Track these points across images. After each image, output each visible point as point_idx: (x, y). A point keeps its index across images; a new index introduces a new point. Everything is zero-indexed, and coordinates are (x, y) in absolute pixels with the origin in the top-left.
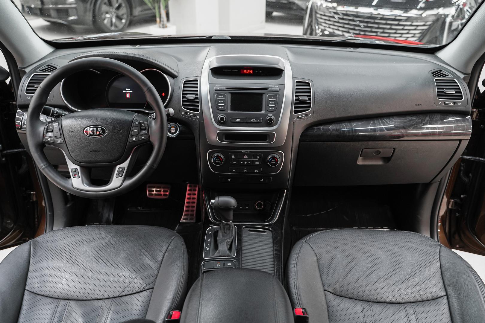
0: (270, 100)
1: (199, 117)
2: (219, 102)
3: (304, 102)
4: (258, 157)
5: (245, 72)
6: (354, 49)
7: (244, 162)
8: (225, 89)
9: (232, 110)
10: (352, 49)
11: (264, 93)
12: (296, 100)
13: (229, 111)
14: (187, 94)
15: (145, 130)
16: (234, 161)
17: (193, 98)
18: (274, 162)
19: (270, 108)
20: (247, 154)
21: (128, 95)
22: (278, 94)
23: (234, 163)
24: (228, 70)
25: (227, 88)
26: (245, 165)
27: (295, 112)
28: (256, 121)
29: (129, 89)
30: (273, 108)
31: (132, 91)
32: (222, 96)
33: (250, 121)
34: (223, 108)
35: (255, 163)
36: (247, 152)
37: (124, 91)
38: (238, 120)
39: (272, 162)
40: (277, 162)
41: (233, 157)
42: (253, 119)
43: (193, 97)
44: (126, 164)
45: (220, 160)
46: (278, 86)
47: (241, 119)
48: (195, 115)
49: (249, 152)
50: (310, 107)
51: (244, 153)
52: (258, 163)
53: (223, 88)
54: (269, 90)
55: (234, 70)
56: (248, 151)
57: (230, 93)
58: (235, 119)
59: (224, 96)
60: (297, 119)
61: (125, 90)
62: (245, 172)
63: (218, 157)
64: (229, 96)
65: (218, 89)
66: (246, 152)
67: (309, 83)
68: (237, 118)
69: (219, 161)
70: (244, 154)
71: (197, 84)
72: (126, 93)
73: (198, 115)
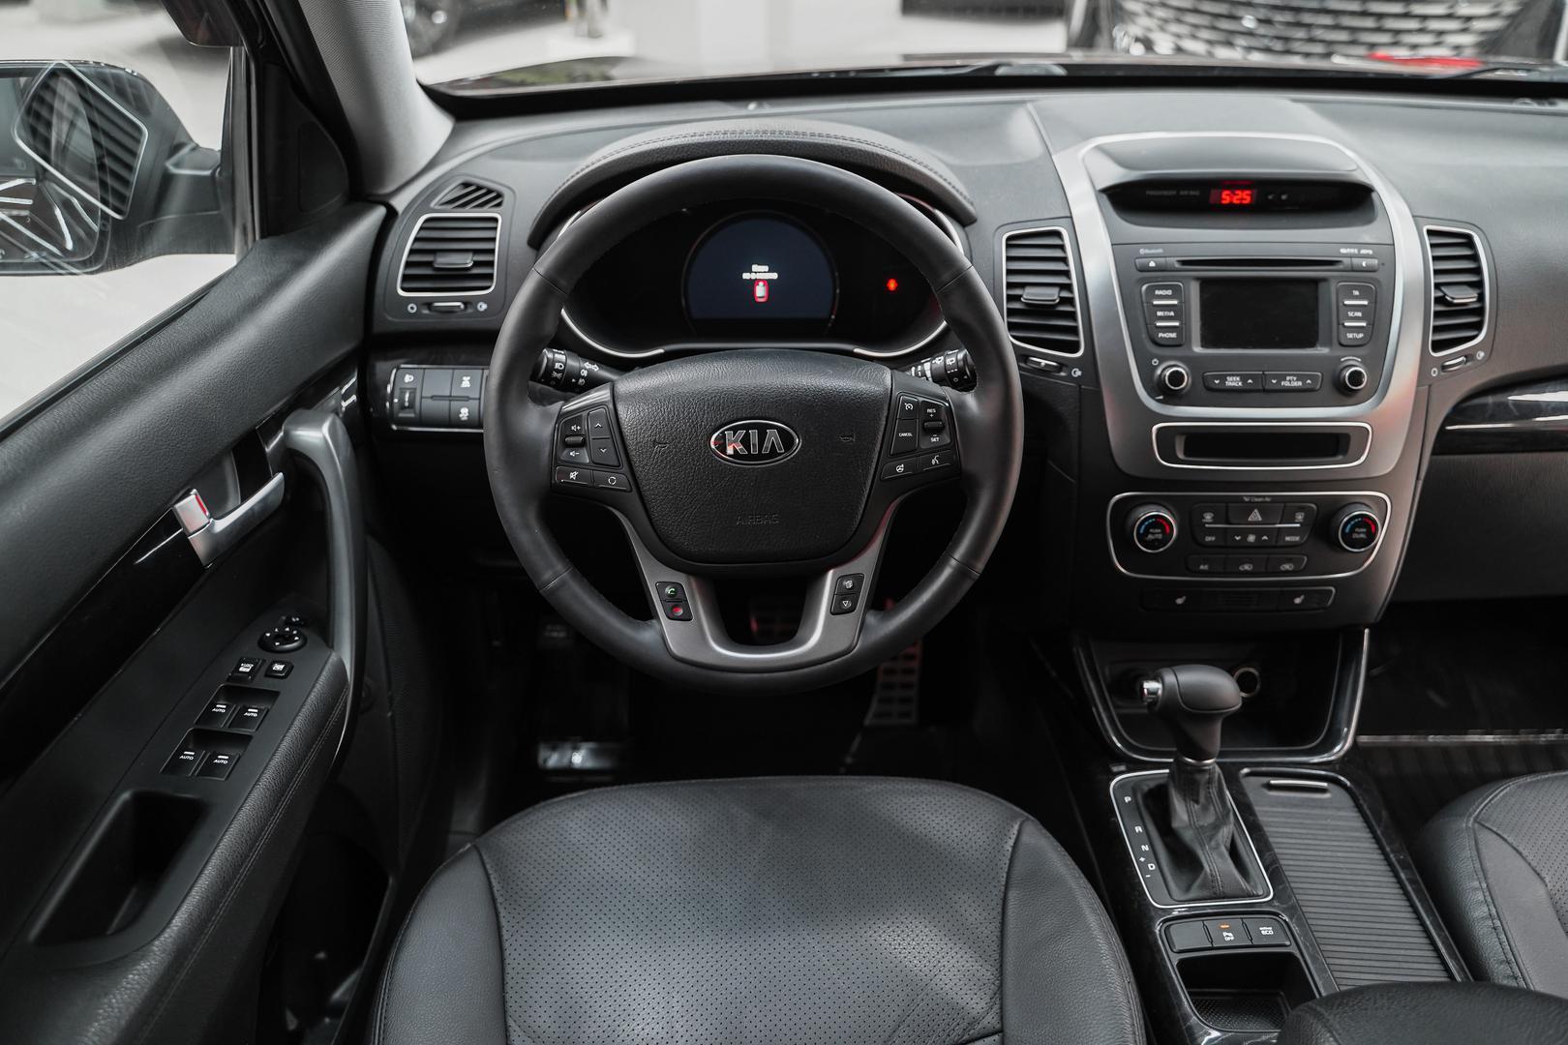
0: (1346, 302)
1: (1079, 373)
2: (1159, 314)
3: (1463, 310)
4: (1300, 517)
5: (1224, 196)
7: (1245, 533)
8: (1177, 265)
9: (1205, 343)
11: (1324, 280)
12: (1439, 300)
13: (1198, 349)
14: (1023, 285)
15: (938, 431)
16: (1211, 532)
17: (1054, 300)
18: (1362, 536)
19: (1350, 336)
20: (1263, 508)
21: (760, 291)
22: (1376, 282)
23: (1209, 539)
24: (1166, 193)
25: (1184, 263)
26: (1251, 546)
27: (1438, 346)
28: (1300, 383)
29: (766, 268)
30: (1361, 335)
31: (774, 276)
32: (1169, 292)
33: (1279, 382)
34: (1174, 335)
35: (1288, 539)
36: (1260, 500)
37: (746, 276)
38: (1233, 382)
39: (1355, 536)
40: (1371, 536)
41: (1208, 517)
42: (1288, 378)
43: (1053, 295)
44: (866, 564)
45: (1164, 532)
46: (1371, 252)
47: (1244, 378)
48: (1063, 365)
49: (1268, 499)
50: (1478, 326)
51: (1250, 502)
52: (1297, 538)
53: (1173, 261)
54: (1341, 267)
55: (1186, 193)
56: (1264, 497)
57: (1197, 279)
58: (1223, 378)
59: (1177, 292)
60: (1443, 374)
61: (751, 272)
62: (1246, 573)
63: (1159, 522)
64: (1194, 290)
65: (1152, 264)
66: (1256, 500)
67: (1469, 237)
68: (1230, 375)
69: (1160, 536)
70: (1249, 507)
72: (755, 282)
73: (1076, 363)
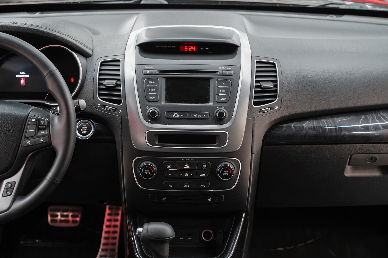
0: (220, 87)
1: (121, 112)
2: (150, 90)
3: (268, 90)
4: (204, 167)
5: (185, 48)
6: (337, 17)
7: (184, 173)
8: (157, 73)
9: (167, 101)
10: (334, 17)
11: (211, 78)
12: (256, 87)
13: (164, 103)
14: (104, 79)
15: (44, 129)
16: (171, 172)
17: (113, 85)
18: (226, 174)
19: (221, 99)
20: (189, 163)
21: (22, 82)
22: (232, 79)
23: (170, 175)
24: (163, 47)
25: (161, 71)
26: (186, 178)
27: (256, 104)
28: (201, 116)
29: (25, 73)
30: (225, 99)
31: (28, 76)
32: (154, 82)
33: (193, 116)
34: (155, 98)
35: (201, 175)
36: (188, 160)
37: (17, 76)
38: (176, 115)
39: (224, 174)
40: (230, 174)
41: (169, 166)
42: (196, 114)
43: (113, 83)
44: (16, 178)
45: (150, 171)
46: (231, 69)
47: (180, 114)
48: (116, 109)
49: (191, 160)
50: (275, 97)
51: (184, 161)
52: (204, 175)
53: (155, 71)
54: (218, 73)
55: (170, 47)
56: (190, 159)
57: (164, 77)
58: (172, 114)
59: (156, 82)
60: (259, 114)
61: (19, 74)
62: (186, 188)
63: (148, 168)
64: (164, 81)
65: (148, 72)
66: (187, 160)
67: (274, 64)
68: (175, 113)
69: (149, 173)
70: (184, 163)
71: (119, 65)
72: (20, 78)
73: (120, 108)
